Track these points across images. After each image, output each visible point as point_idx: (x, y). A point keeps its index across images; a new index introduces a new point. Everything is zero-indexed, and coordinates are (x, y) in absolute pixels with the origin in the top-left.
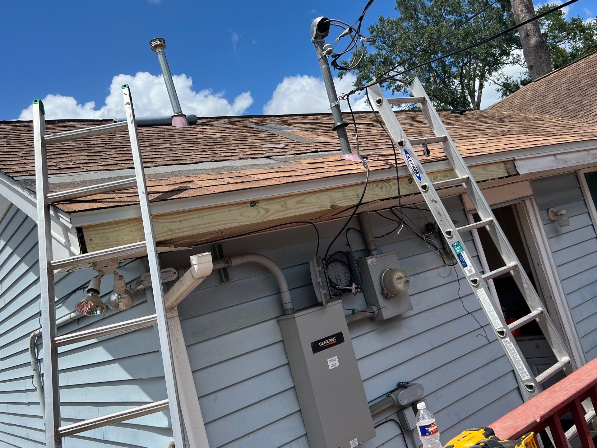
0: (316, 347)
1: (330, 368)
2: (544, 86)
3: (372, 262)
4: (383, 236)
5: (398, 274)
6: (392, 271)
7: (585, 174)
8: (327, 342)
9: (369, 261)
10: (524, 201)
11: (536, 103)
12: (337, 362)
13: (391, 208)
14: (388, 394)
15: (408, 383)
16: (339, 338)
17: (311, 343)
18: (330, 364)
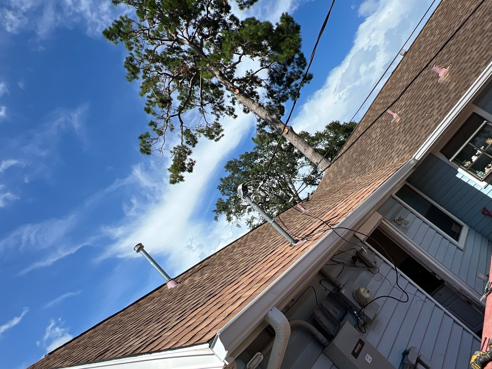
0: (355, 355)
1: (370, 362)
2: (336, 168)
3: (344, 292)
4: (339, 275)
5: (362, 290)
6: (359, 290)
7: (395, 194)
8: (358, 348)
9: (343, 292)
10: (381, 222)
11: (339, 177)
12: (370, 357)
13: (331, 259)
14: (403, 363)
15: (406, 350)
16: (361, 342)
17: (352, 353)
18: (368, 360)
